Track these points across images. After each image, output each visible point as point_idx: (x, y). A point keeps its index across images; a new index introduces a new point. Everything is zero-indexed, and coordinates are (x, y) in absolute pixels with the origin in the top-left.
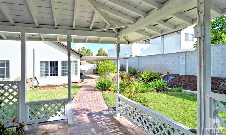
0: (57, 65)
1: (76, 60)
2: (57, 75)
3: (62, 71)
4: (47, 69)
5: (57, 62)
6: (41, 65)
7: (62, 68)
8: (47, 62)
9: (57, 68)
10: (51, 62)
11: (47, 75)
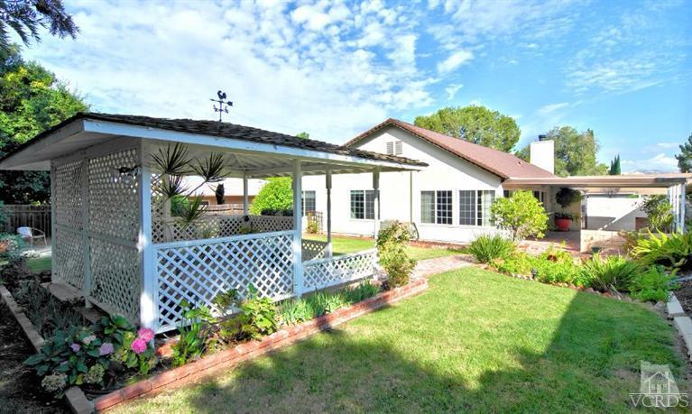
0: (450, 201)
1: (492, 188)
2: (450, 222)
3: (462, 214)
4: (433, 207)
5: (450, 193)
6: (423, 200)
7: (462, 208)
8: (432, 193)
9: (450, 208)
10: (439, 193)
11: (433, 221)
